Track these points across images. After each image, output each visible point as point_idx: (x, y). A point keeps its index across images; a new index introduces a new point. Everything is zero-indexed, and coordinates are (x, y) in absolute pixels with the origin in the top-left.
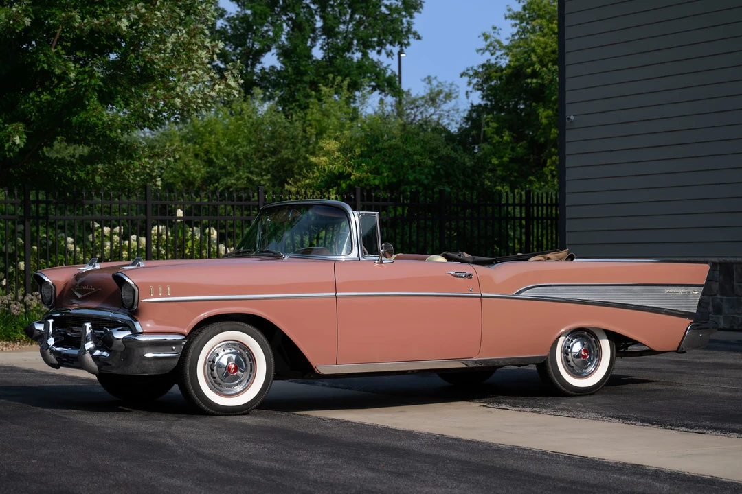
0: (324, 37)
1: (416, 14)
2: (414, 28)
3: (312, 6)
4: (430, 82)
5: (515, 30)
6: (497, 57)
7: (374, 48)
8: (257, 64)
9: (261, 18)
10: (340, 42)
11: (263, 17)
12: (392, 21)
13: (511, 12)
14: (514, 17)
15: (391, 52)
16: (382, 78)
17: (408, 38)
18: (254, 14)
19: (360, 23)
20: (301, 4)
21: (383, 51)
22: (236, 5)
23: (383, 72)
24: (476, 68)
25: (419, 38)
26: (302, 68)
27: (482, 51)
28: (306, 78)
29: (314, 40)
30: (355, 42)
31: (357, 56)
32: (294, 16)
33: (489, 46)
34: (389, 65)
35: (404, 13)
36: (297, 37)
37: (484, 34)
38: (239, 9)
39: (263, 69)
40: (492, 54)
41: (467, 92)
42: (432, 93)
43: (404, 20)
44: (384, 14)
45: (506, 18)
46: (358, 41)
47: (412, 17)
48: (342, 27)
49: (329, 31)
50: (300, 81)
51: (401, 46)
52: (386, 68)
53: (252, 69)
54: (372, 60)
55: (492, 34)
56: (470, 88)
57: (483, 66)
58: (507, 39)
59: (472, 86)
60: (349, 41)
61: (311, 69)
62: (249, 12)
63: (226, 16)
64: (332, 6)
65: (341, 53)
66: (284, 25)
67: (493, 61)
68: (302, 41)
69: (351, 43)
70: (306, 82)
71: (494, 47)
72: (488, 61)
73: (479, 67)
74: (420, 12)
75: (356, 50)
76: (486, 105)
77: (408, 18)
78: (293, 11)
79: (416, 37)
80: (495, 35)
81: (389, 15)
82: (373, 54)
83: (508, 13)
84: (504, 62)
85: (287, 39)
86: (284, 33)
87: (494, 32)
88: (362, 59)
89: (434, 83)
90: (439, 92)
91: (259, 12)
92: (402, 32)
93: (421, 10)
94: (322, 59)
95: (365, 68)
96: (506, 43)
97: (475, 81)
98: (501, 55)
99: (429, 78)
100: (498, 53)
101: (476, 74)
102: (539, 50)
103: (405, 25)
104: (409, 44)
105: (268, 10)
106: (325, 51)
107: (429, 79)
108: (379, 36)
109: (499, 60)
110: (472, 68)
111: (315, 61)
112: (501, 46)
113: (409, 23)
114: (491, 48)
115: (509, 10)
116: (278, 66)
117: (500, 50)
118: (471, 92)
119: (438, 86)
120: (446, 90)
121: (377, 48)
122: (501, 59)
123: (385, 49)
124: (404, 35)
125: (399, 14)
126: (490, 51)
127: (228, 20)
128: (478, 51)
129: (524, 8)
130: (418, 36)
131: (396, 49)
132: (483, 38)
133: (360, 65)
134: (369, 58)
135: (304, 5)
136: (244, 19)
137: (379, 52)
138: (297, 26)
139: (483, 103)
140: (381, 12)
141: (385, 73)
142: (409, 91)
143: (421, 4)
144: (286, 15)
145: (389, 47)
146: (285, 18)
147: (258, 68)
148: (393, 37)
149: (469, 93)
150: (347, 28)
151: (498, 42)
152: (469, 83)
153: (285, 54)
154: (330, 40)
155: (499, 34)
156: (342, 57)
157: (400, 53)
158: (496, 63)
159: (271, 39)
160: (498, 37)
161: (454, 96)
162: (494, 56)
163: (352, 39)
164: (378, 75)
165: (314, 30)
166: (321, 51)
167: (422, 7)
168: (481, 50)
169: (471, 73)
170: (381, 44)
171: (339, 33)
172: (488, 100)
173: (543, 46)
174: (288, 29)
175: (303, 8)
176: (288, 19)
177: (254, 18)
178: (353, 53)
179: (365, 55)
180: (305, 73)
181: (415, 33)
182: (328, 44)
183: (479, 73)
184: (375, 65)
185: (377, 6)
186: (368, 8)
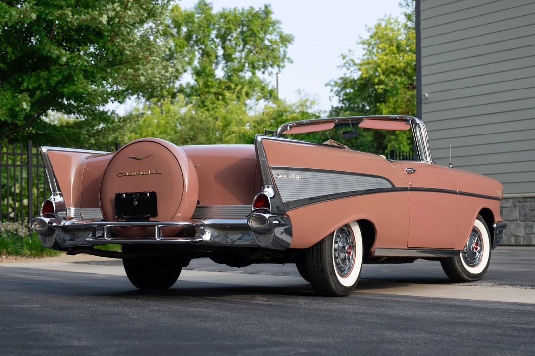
0: (224, 62)
1: (289, 45)
2: (288, 56)
3: (216, 39)
4: (299, 93)
5: (364, 52)
6: (351, 72)
7: (260, 70)
8: (177, 81)
9: (180, 48)
10: (236, 64)
11: (182, 47)
12: (273, 50)
13: (361, 40)
14: (363, 43)
15: (272, 72)
16: (265, 90)
17: (284, 62)
18: (176, 45)
19: (250, 51)
20: (208, 38)
21: (266, 72)
23: (266, 86)
24: (336, 80)
25: (292, 62)
26: (209, 83)
27: (340, 68)
28: (212, 90)
29: (217, 64)
30: (247, 65)
31: (248, 75)
32: (203, 47)
33: (345, 64)
34: (270, 81)
35: (281, 45)
36: (206, 61)
37: (342, 55)
39: (181, 85)
40: (348, 69)
41: (330, 97)
42: (301, 101)
43: (281, 50)
44: (267, 45)
45: (358, 43)
46: (249, 64)
47: (286, 47)
48: (237, 55)
49: (228, 58)
50: (208, 93)
51: (279, 68)
52: (268, 83)
53: (173, 84)
54: (258, 77)
55: (348, 55)
56: (332, 94)
57: (341, 78)
58: (359, 59)
59: (333, 92)
60: (242, 64)
61: (216, 84)
64: (230, 40)
65: (237, 73)
66: (196, 53)
67: (348, 75)
68: (209, 64)
69: (244, 66)
70: (212, 93)
71: (349, 65)
72: (345, 74)
73: (338, 79)
74: (292, 44)
75: (248, 70)
76: (342, 107)
77: (284, 48)
78: (203, 43)
79: (290, 61)
80: (350, 56)
81: (271, 46)
82: (259, 74)
83: (359, 40)
84: (356, 75)
85: (198, 63)
86: (196, 58)
87: (349, 54)
88: (252, 76)
89: (303, 94)
90: (306, 101)
91: (179, 44)
92: (279, 58)
93: (293, 42)
94: (223, 77)
95: (253, 83)
96: (358, 62)
97: (335, 89)
98: (354, 70)
99: (299, 90)
100: (352, 69)
101: (336, 84)
102: (383, 66)
103: (282, 53)
104: (284, 66)
105: (185, 42)
106: (225, 71)
107: (299, 92)
108: (264, 61)
109: (352, 74)
110: (333, 80)
111: (218, 79)
112: (355, 64)
113: (285, 52)
114: (347, 65)
115: (360, 38)
116: (192, 82)
117: (353, 66)
118: (333, 97)
119: (305, 96)
120: (311, 99)
121: (262, 70)
122: (354, 73)
123: (268, 70)
124: (281, 60)
125: (278, 45)
126: (346, 67)
128: (338, 67)
129: (371, 37)
130: (291, 60)
131: (275, 70)
132: (341, 58)
133: (250, 82)
134: (256, 77)
135: (210, 39)
137: (263, 73)
138: (205, 54)
139: (340, 105)
140: (264, 44)
141: (268, 87)
142: (285, 100)
143: (293, 38)
144: (198, 46)
145: (270, 69)
146: (196, 48)
147: (177, 84)
148: (273, 62)
149: (331, 98)
150: (241, 55)
151: (353, 61)
152: (332, 91)
153: (198, 73)
154: (229, 64)
155: (353, 55)
156: (237, 75)
157: (277, 74)
158: (351, 76)
160: (352, 58)
161: (316, 103)
162: (349, 71)
163: (245, 63)
164: (262, 89)
165: (217, 57)
166: (223, 71)
167: (293, 40)
168: (340, 66)
169: (333, 83)
170: (264, 67)
171: (235, 58)
172: (343, 103)
173: (386, 62)
174: (199, 56)
175: (210, 41)
176: (199, 49)
177: (176, 48)
178: (245, 73)
179: (253, 73)
180: (212, 87)
181: (289, 59)
182: (227, 66)
183: (338, 83)
184: (261, 81)
185: (262, 40)
186: (256, 41)
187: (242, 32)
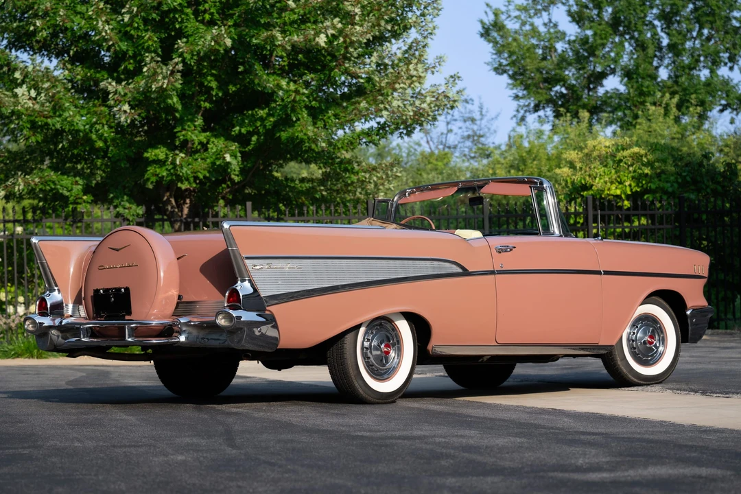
0: (670, 55)
7: (725, 65)
8: (599, 88)
9: (602, 39)
10: (686, 60)
11: (603, 36)
16: (732, 96)
18: (595, 34)
19: (709, 39)
20: (644, 21)
21: (736, 67)
22: (577, 27)
23: (733, 90)
26: (645, 89)
28: (649, 99)
29: (661, 58)
30: (702, 59)
32: (636, 35)
36: (641, 56)
38: (579, 30)
39: (606, 92)
44: (735, 27)
46: (706, 57)
48: (688, 44)
49: (675, 48)
50: (645, 103)
52: (737, 85)
53: (595, 92)
54: (722, 77)
60: (695, 58)
62: (589, 33)
63: (567, 39)
64: (678, 22)
65: (687, 71)
66: (627, 45)
68: (645, 61)
69: (698, 61)
75: (704, 67)
78: (636, 29)
82: (723, 71)
85: (629, 59)
86: (626, 53)
88: (711, 76)
91: (599, 32)
94: (668, 79)
95: (713, 86)
105: (610, 30)
106: (671, 70)
108: (730, 51)
111: (660, 81)
116: (622, 89)
121: (729, 64)
123: (738, 65)
127: (569, 42)
133: (708, 84)
134: (718, 76)
135: (647, 23)
136: (584, 41)
137: (731, 69)
138: (640, 45)
140: (731, 25)
141: (736, 91)
144: (630, 34)
146: (627, 37)
147: (601, 91)
150: (694, 44)
153: (628, 74)
154: (676, 58)
156: (689, 75)
159: (612, 59)
163: (699, 56)
164: (729, 93)
165: (660, 48)
166: (667, 71)
170: (733, 60)
171: (686, 50)
174: (631, 48)
175: (647, 25)
176: (631, 38)
177: (594, 38)
178: (700, 70)
179: (713, 71)
180: (648, 94)
182: (673, 62)
184: (726, 82)
185: (728, 19)
186: (715, 21)
187: (696, 9)
